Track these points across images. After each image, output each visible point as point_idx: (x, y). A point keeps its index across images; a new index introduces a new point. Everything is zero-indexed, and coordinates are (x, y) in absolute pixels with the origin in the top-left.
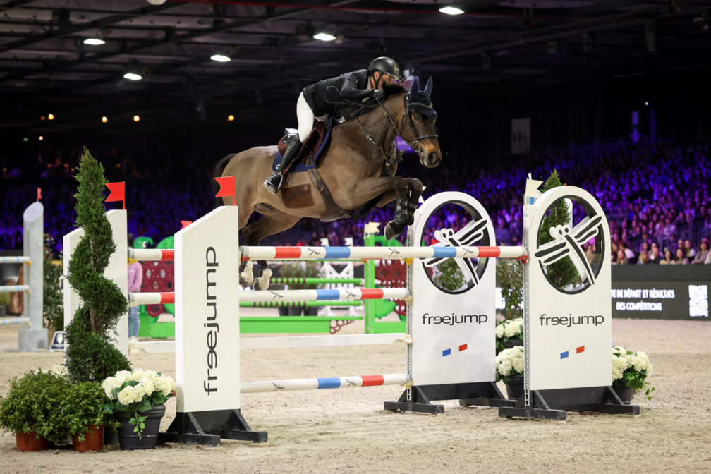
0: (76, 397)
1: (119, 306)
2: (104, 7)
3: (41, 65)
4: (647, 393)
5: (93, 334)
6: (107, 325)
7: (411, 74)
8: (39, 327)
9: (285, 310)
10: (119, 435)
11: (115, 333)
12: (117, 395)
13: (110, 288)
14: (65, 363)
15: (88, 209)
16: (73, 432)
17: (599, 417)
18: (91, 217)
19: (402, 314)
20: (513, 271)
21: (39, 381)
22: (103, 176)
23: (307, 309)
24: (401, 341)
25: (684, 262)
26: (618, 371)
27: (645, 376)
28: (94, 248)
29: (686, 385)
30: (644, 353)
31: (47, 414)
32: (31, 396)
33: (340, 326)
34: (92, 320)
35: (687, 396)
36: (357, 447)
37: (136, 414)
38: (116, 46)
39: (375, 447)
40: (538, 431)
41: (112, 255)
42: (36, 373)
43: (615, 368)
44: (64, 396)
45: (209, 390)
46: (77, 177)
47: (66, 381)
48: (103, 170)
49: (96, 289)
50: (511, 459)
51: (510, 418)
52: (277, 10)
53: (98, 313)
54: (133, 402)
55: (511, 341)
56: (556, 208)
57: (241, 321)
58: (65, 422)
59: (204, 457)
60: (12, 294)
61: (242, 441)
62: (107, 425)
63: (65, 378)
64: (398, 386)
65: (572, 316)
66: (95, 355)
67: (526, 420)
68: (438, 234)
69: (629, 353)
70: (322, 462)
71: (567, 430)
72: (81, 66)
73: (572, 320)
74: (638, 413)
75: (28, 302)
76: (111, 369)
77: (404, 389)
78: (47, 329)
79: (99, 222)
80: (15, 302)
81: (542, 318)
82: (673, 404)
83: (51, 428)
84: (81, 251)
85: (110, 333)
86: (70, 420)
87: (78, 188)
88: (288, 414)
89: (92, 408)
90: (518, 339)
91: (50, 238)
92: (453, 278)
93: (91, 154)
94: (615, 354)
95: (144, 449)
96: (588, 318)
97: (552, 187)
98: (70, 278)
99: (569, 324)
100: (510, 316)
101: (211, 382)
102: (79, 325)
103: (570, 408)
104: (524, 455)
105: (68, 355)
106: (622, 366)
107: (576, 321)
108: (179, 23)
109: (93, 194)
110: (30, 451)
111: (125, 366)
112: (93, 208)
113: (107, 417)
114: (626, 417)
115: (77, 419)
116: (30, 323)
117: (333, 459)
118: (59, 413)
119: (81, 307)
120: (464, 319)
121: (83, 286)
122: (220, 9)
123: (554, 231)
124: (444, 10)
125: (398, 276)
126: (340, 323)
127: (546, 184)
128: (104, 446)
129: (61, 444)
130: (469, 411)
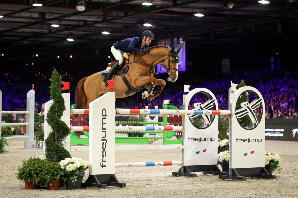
0: (49, 168)
1: (67, 132)
2: (59, 12)
3: (34, 35)
4: (279, 170)
5: (56, 143)
6: (62, 139)
7: (182, 40)
8: (32, 139)
9: (130, 134)
10: (66, 183)
11: (65, 142)
12: (65, 167)
13: (63, 124)
14: (45, 154)
15: (55, 92)
16: (48, 182)
17: (259, 180)
18: (56, 96)
19: (178, 137)
20: (224, 120)
21: (34, 161)
22: (61, 79)
23: (139, 134)
24: (179, 147)
25: (292, 117)
26: (267, 161)
27: (278, 164)
28: (57, 108)
29: (294, 167)
30: (278, 154)
31: (37, 174)
32: (31, 167)
33: (153, 141)
34: (56, 137)
35: (295, 172)
36: (162, 190)
37: (73, 175)
38: (64, 28)
39: (169, 190)
40: (235, 185)
41: (64, 111)
42: (33, 158)
43: (266, 160)
44: (44, 167)
45: (102, 166)
46: (50, 80)
47: (45, 162)
48: (61, 77)
49: (58, 125)
50: (224, 196)
51: (223, 179)
52: (129, 14)
53: (58, 134)
54: (72, 170)
55: (223, 148)
56: (243, 95)
57: (115, 138)
58: (45, 178)
59: (100, 193)
60: (21, 126)
61: (115, 187)
62: (61, 179)
63: (45, 160)
64: (178, 166)
65: (249, 139)
66: (57, 152)
67: (230, 180)
68: (195, 105)
69: (272, 154)
70: (148, 196)
71: (247, 185)
72: (50, 35)
73: (249, 140)
74: (275, 178)
75: (28, 129)
76: (63, 157)
77: (180, 167)
78: (35, 141)
79: (59, 98)
80: (22, 129)
81: (237, 140)
82: (289, 175)
83: (39, 180)
84: (52, 109)
85: (63, 142)
86: (47, 177)
87: (51, 84)
88: (133, 176)
89: (55, 172)
90: (225, 147)
91: (37, 104)
92: (199, 123)
93: (57, 70)
94: (266, 154)
95: (76, 189)
96: (255, 140)
97: (242, 87)
98: (47, 120)
99: (248, 142)
100: (222, 138)
101: (103, 163)
102: (51, 139)
103: (247, 176)
104: (229, 195)
105: (46, 151)
106: (269, 159)
107: (251, 141)
108: (89, 18)
109: (57, 87)
110: (30, 189)
111: (69, 156)
112: (57, 92)
113: (61, 176)
114: (270, 180)
115: (50, 177)
116: (29, 138)
117: (153, 195)
118: (42, 174)
119: (52, 132)
120: (205, 139)
121: (53, 123)
122: (106, 13)
123: (242, 104)
124: (196, 15)
125: (177, 121)
126: (153, 140)
127: (239, 85)
128: (60, 188)
129: (43, 187)
130: (206, 176)
